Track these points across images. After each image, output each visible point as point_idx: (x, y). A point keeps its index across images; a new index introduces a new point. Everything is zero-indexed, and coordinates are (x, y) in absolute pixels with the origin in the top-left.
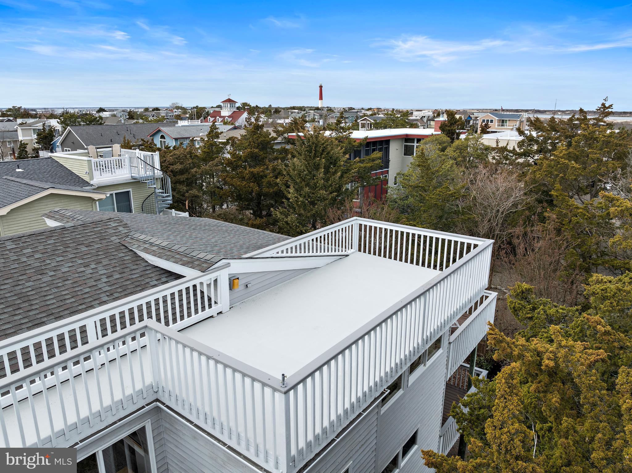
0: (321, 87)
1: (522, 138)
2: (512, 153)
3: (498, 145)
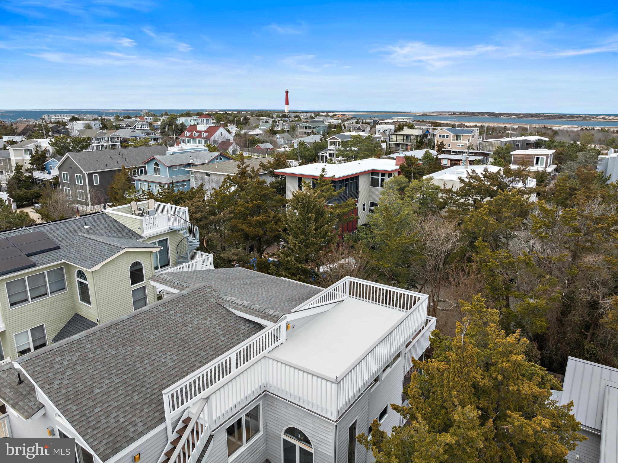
0: (287, 92)
1: (463, 185)
2: (456, 194)
3: (445, 188)
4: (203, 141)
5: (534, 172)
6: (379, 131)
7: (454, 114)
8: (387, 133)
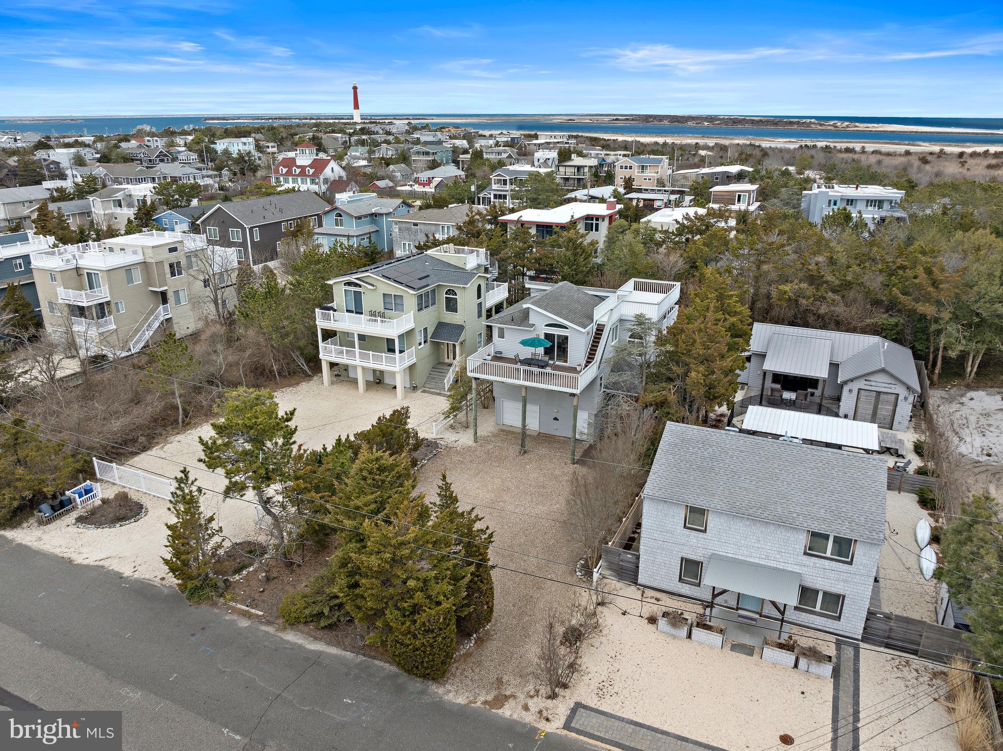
0: (355, 88)
4: (308, 180)
5: (736, 212)
6: (539, 160)
7: (617, 120)
8: (550, 162)
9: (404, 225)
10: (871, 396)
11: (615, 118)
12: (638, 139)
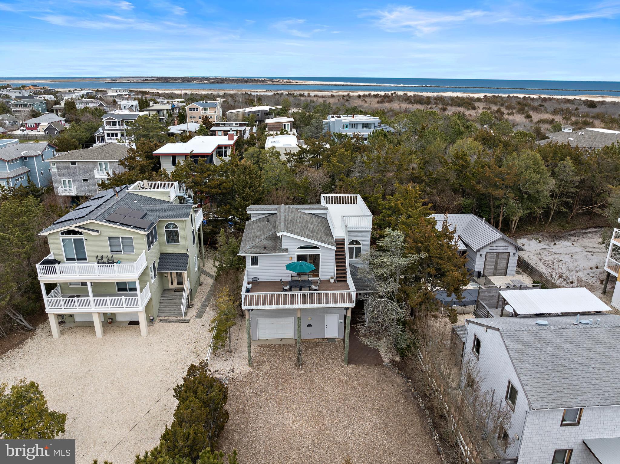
6: (125, 106)
7: (146, 80)
8: (134, 108)
9: (62, 165)
10: (493, 257)
11: (145, 79)
12: (174, 92)
